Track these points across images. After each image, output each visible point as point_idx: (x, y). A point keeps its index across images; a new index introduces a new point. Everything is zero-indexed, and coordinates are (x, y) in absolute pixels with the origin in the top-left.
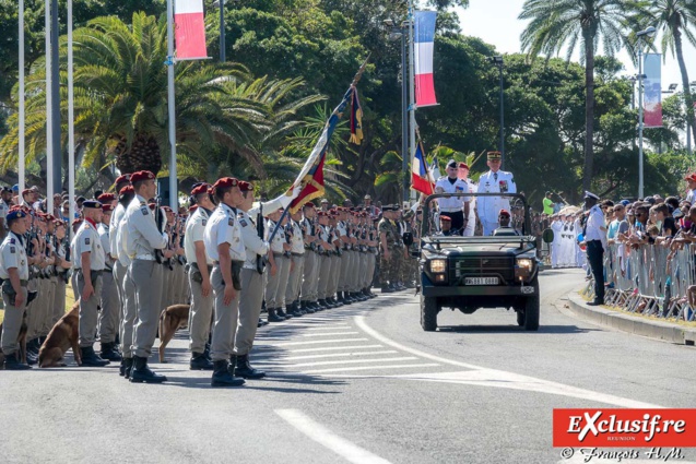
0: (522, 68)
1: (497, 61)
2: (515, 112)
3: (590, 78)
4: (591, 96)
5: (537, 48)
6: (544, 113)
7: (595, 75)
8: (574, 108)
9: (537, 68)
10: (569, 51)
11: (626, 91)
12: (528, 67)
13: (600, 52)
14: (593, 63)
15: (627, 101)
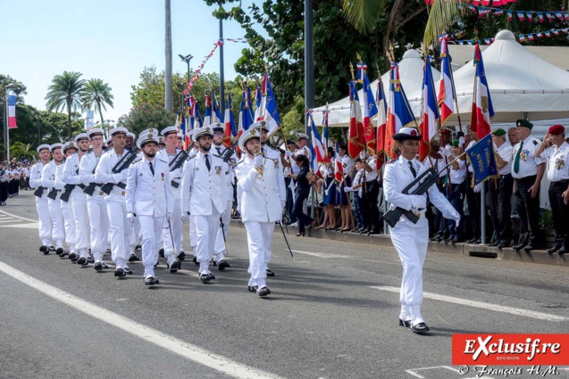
0: (46, 115)
1: (37, 113)
2: (45, 129)
3: (70, 119)
4: (70, 125)
5: (52, 108)
6: (54, 131)
7: (72, 118)
8: (65, 129)
9: (52, 115)
10: (63, 110)
11: (81, 123)
12: (48, 115)
13: (72, 110)
14: (70, 114)
15: (83, 127)
